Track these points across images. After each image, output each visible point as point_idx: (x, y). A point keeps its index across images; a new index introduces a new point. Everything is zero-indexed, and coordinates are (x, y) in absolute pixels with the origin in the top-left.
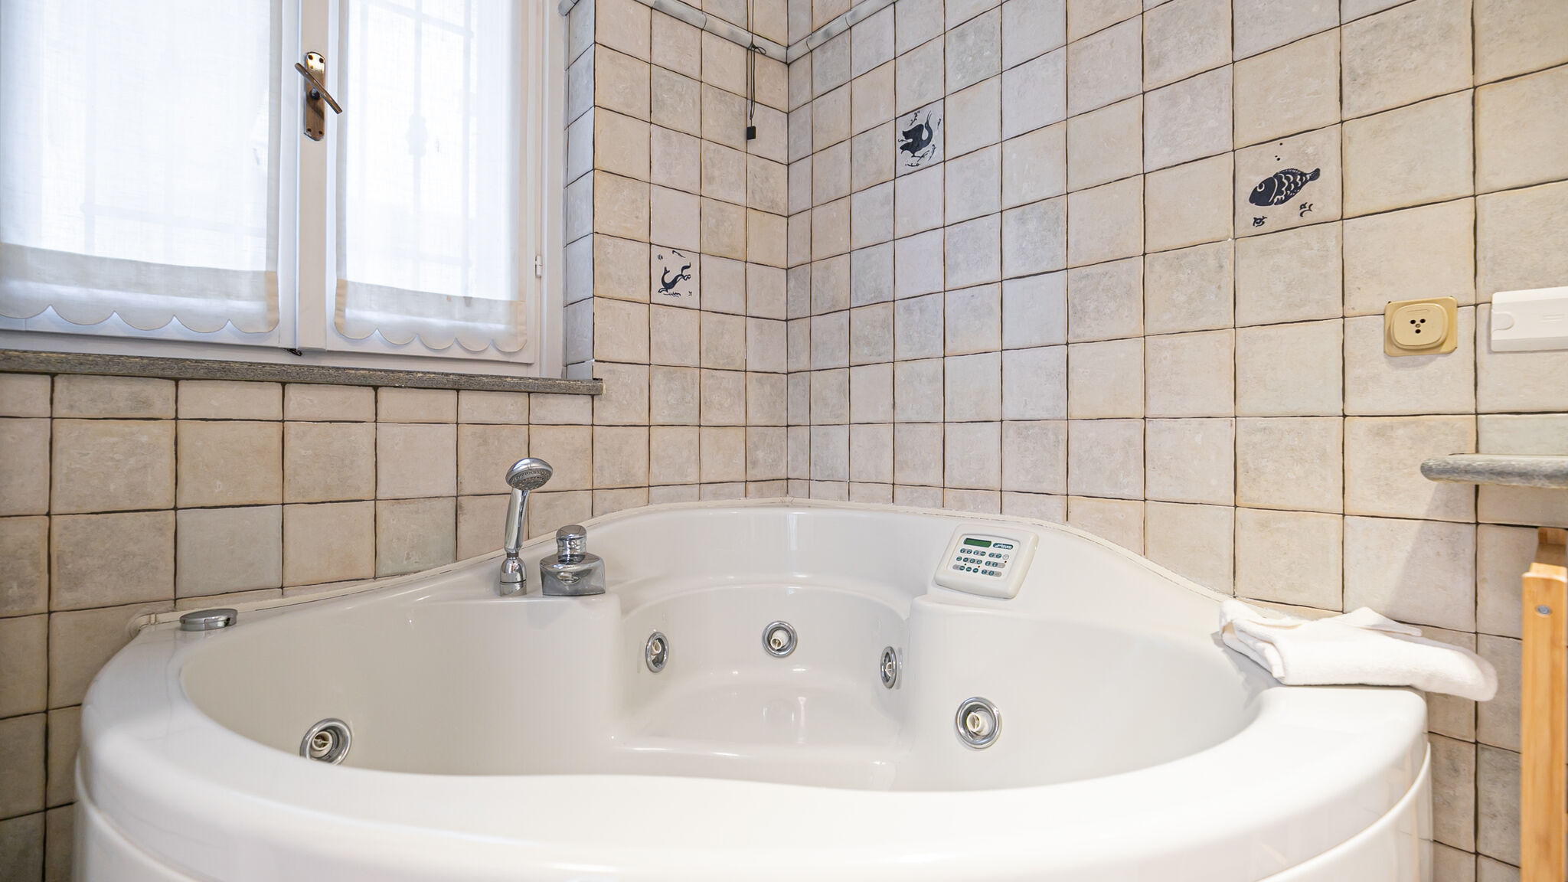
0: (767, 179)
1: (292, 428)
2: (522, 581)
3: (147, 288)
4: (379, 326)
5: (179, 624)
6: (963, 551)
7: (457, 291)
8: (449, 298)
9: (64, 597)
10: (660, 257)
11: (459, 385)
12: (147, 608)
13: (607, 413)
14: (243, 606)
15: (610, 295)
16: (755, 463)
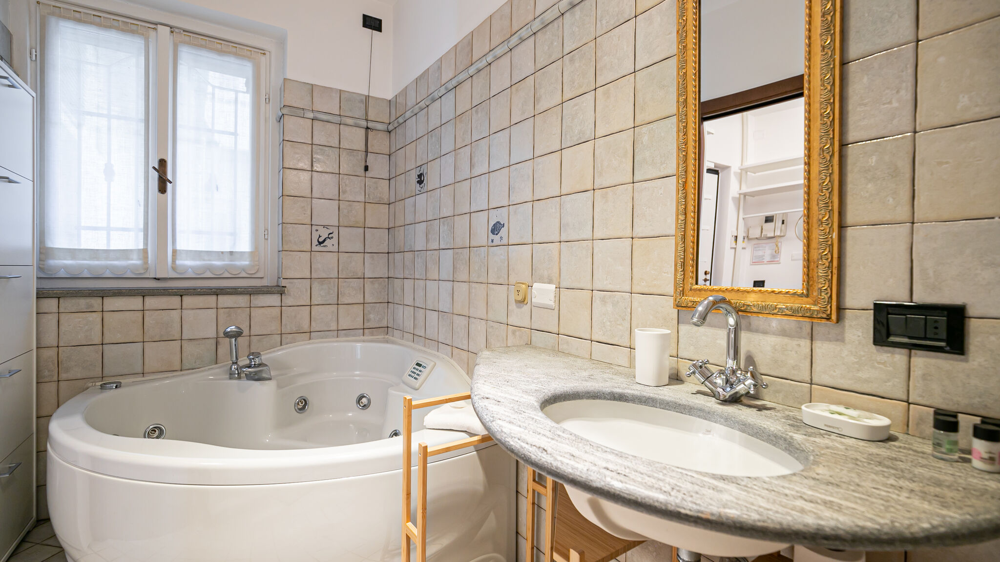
0: (377, 188)
1: (147, 313)
2: (238, 373)
3: (98, 259)
4: (191, 267)
5: (100, 387)
6: (414, 368)
7: (227, 249)
8: (222, 253)
9: (63, 376)
10: (317, 230)
11: (218, 292)
12: (92, 380)
13: (288, 300)
14: (123, 381)
15: (290, 249)
16: (368, 320)
